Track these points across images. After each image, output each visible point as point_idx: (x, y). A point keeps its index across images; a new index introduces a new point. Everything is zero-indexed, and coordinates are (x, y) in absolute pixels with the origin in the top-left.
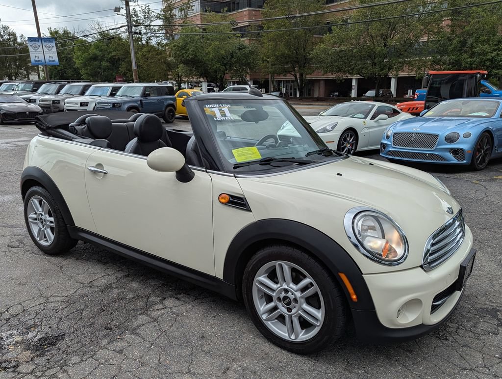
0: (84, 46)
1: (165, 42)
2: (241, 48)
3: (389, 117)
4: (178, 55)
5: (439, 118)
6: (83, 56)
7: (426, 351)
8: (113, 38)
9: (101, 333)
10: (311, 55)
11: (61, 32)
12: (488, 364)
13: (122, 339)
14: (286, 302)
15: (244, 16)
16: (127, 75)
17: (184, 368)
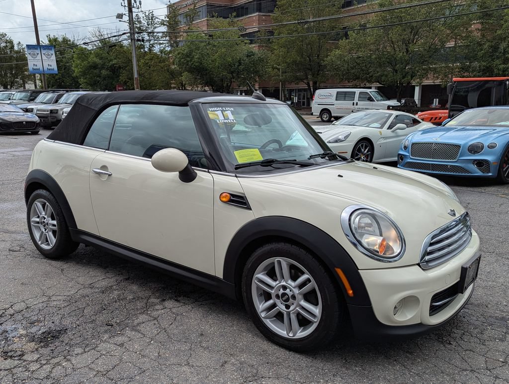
0: (83, 54)
1: (168, 49)
2: (250, 55)
3: (407, 127)
4: (183, 63)
5: (463, 127)
6: (83, 64)
7: (427, 353)
8: (115, 45)
9: (103, 329)
10: (326, 63)
11: (60, 39)
12: (490, 367)
13: (122, 334)
14: (284, 299)
15: (254, 21)
16: (128, 84)
17: (183, 361)
